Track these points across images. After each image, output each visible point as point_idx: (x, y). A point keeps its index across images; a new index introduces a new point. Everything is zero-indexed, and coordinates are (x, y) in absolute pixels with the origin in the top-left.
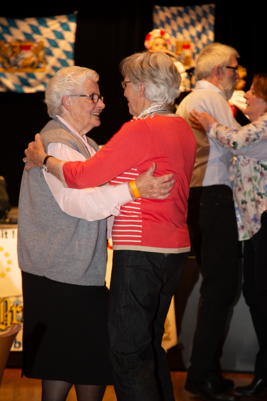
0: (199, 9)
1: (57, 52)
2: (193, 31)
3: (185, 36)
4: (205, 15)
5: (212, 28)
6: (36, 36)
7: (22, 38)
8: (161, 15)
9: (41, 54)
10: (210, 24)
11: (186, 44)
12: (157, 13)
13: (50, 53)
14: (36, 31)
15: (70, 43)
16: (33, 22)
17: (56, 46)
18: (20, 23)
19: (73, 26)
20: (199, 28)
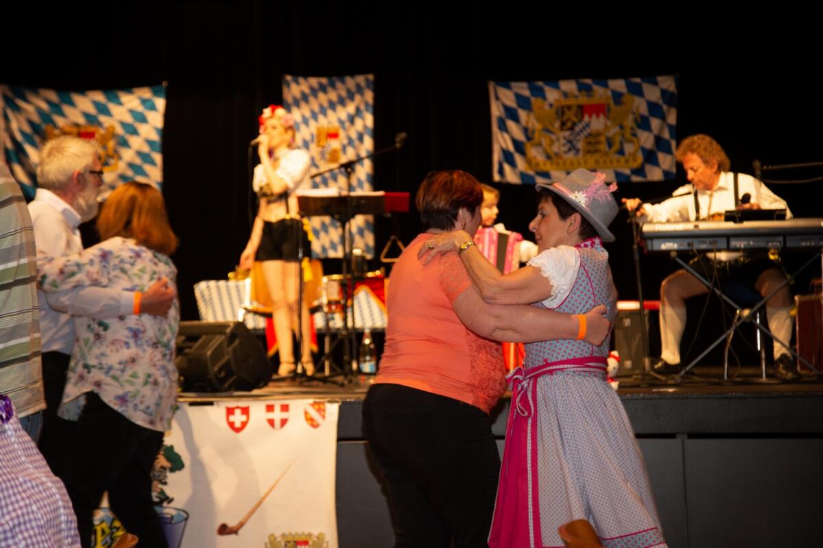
0: (350, 82)
1: (136, 143)
2: (343, 113)
3: (331, 120)
4: (360, 90)
5: (371, 109)
6: (102, 118)
7: (81, 120)
8: (295, 88)
9: (111, 144)
10: (366, 104)
11: (332, 131)
12: (288, 85)
13: (125, 144)
14: (104, 110)
15: (157, 129)
16: (99, 97)
17: (134, 132)
18: (78, 99)
19: (160, 103)
20: (351, 108)
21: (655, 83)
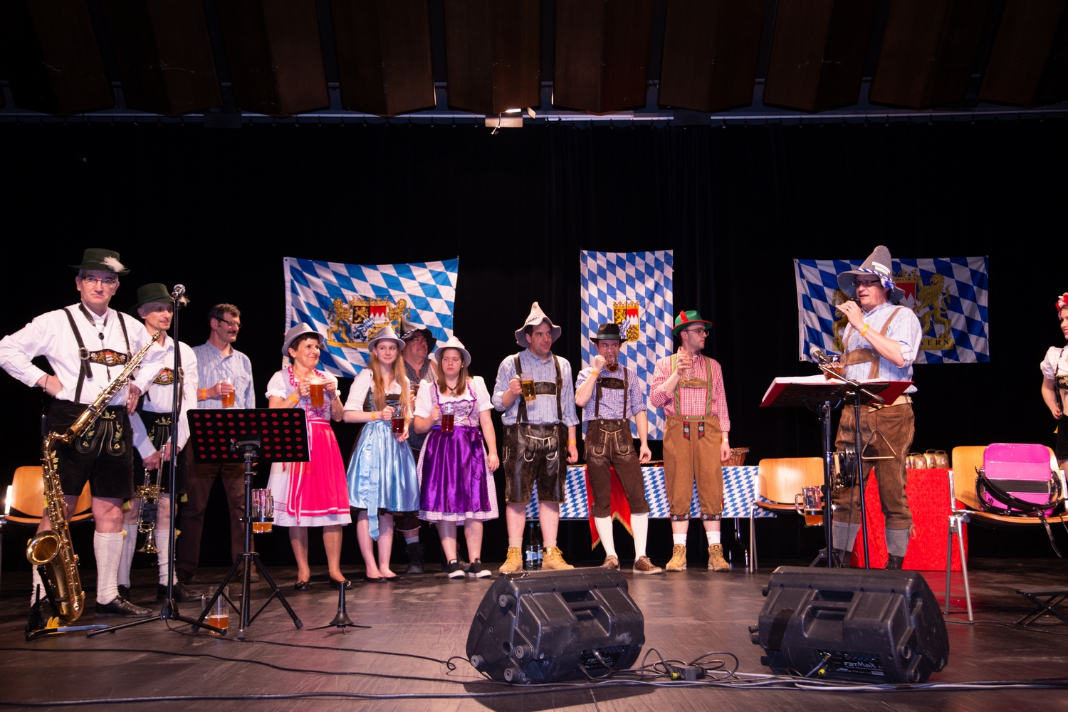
0: (649, 257)
1: (428, 317)
2: (641, 289)
3: (629, 296)
6: (393, 292)
7: (372, 295)
8: (591, 263)
10: (666, 279)
12: (585, 261)
14: (395, 284)
15: (449, 304)
16: (390, 270)
17: (427, 307)
18: (367, 271)
19: (453, 277)
20: (650, 284)
21: (966, 265)
